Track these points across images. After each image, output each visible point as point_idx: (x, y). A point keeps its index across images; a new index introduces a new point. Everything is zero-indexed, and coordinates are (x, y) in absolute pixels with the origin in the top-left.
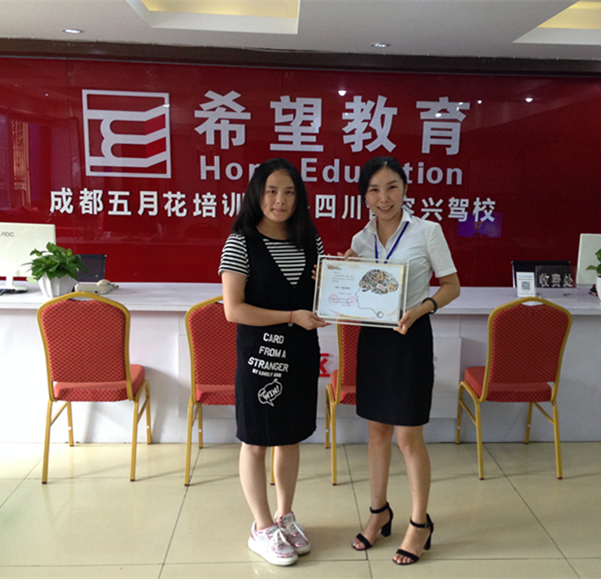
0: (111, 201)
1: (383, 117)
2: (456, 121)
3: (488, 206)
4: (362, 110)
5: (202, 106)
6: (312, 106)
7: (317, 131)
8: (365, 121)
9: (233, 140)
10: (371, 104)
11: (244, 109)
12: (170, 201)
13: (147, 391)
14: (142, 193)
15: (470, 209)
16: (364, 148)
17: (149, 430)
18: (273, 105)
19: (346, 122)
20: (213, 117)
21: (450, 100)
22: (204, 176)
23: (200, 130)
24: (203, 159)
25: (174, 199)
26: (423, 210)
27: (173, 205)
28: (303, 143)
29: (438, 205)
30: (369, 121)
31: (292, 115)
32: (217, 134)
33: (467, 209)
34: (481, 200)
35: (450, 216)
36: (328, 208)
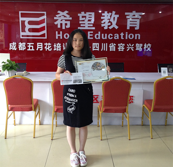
0: (28, 46)
1: (114, 18)
2: (138, 19)
3: (149, 46)
4: (107, 16)
5: (56, 15)
6: (91, 15)
7: (93, 23)
8: (108, 19)
9: (66, 26)
10: (110, 14)
11: (70, 16)
12: (47, 46)
13: (39, 108)
14: (38, 44)
15: (143, 47)
16: (108, 28)
17: (40, 120)
18: (79, 15)
19: (102, 20)
20: (60, 19)
21: (136, 12)
22: (57, 38)
23: (56, 23)
24: (57, 32)
25: (48, 45)
26: (127, 48)
27: (47, 47)
28: (88, 27)
29: (132, 46)
30: (110, 19)
31: (85, 18)
32: (61, 24)
33: (142, 47)
34: (146, 44)
35: (136, 50)
36: (97, 47)
